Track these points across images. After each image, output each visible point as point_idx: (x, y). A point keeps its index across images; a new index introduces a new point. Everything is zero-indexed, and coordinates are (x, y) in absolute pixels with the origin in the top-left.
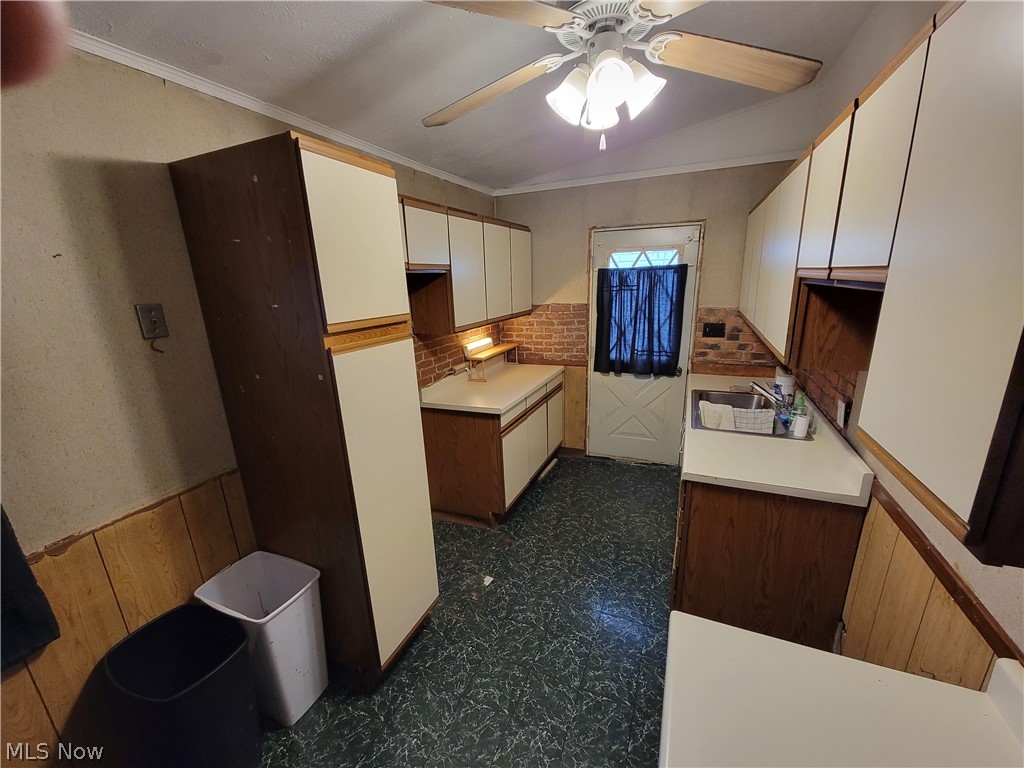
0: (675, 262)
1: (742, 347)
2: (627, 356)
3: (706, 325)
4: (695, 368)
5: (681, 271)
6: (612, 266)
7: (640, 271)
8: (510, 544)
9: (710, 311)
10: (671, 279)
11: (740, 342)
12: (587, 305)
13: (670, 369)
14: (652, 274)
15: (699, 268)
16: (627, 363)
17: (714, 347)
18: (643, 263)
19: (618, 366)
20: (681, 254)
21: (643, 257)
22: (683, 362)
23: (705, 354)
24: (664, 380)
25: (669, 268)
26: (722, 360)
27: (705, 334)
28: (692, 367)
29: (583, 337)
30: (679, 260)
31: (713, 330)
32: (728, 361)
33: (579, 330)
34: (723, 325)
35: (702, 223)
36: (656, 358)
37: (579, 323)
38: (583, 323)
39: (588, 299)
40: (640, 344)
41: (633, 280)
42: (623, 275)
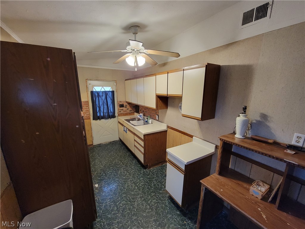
0: (111, 90)
1: (128, 109)
2: (102, 114)
3: (120, 105)
4: (119, 115)
5: (113, 92)
6: (94, 90)
7: (103, 92)
8: (94, 175)
9: (120, 102)
10: (110, 94)
11: (127, 108)
12: (88, 101)
13: (113, 116)
14: (106, 93)
15: (117, 92)
16: (102, 117)
17: (122, 110)
18: (103, 90)
19: (100, 118)
20: (112, 88)
21: (103, 88)
22: (116, 114)
23: (121, 112)
24: (112, 119)
25: (110, 91)
26: (124, 113)
27: (120, 107)
28: (118, 115)
29: (88, 111)
30: (112, 90)
31: (122, 106)
32: (125, 113)
33: (86, 109)
34: (123, 105)
35: (116, 81)
36: (110, 114)
37: (86, 106)
38: (87, 106)
39: (88, 99)
40: (106, 111)
41: (101, 94)
42: (98, 93)
